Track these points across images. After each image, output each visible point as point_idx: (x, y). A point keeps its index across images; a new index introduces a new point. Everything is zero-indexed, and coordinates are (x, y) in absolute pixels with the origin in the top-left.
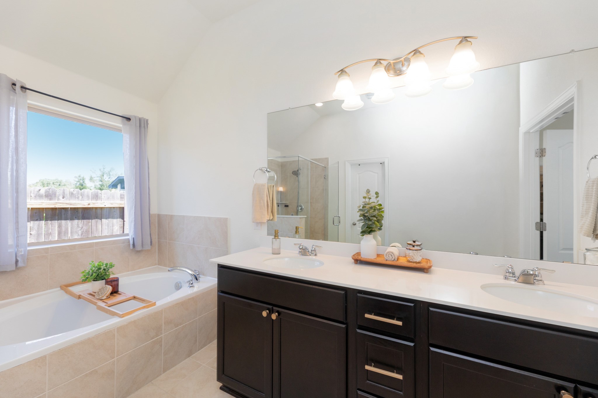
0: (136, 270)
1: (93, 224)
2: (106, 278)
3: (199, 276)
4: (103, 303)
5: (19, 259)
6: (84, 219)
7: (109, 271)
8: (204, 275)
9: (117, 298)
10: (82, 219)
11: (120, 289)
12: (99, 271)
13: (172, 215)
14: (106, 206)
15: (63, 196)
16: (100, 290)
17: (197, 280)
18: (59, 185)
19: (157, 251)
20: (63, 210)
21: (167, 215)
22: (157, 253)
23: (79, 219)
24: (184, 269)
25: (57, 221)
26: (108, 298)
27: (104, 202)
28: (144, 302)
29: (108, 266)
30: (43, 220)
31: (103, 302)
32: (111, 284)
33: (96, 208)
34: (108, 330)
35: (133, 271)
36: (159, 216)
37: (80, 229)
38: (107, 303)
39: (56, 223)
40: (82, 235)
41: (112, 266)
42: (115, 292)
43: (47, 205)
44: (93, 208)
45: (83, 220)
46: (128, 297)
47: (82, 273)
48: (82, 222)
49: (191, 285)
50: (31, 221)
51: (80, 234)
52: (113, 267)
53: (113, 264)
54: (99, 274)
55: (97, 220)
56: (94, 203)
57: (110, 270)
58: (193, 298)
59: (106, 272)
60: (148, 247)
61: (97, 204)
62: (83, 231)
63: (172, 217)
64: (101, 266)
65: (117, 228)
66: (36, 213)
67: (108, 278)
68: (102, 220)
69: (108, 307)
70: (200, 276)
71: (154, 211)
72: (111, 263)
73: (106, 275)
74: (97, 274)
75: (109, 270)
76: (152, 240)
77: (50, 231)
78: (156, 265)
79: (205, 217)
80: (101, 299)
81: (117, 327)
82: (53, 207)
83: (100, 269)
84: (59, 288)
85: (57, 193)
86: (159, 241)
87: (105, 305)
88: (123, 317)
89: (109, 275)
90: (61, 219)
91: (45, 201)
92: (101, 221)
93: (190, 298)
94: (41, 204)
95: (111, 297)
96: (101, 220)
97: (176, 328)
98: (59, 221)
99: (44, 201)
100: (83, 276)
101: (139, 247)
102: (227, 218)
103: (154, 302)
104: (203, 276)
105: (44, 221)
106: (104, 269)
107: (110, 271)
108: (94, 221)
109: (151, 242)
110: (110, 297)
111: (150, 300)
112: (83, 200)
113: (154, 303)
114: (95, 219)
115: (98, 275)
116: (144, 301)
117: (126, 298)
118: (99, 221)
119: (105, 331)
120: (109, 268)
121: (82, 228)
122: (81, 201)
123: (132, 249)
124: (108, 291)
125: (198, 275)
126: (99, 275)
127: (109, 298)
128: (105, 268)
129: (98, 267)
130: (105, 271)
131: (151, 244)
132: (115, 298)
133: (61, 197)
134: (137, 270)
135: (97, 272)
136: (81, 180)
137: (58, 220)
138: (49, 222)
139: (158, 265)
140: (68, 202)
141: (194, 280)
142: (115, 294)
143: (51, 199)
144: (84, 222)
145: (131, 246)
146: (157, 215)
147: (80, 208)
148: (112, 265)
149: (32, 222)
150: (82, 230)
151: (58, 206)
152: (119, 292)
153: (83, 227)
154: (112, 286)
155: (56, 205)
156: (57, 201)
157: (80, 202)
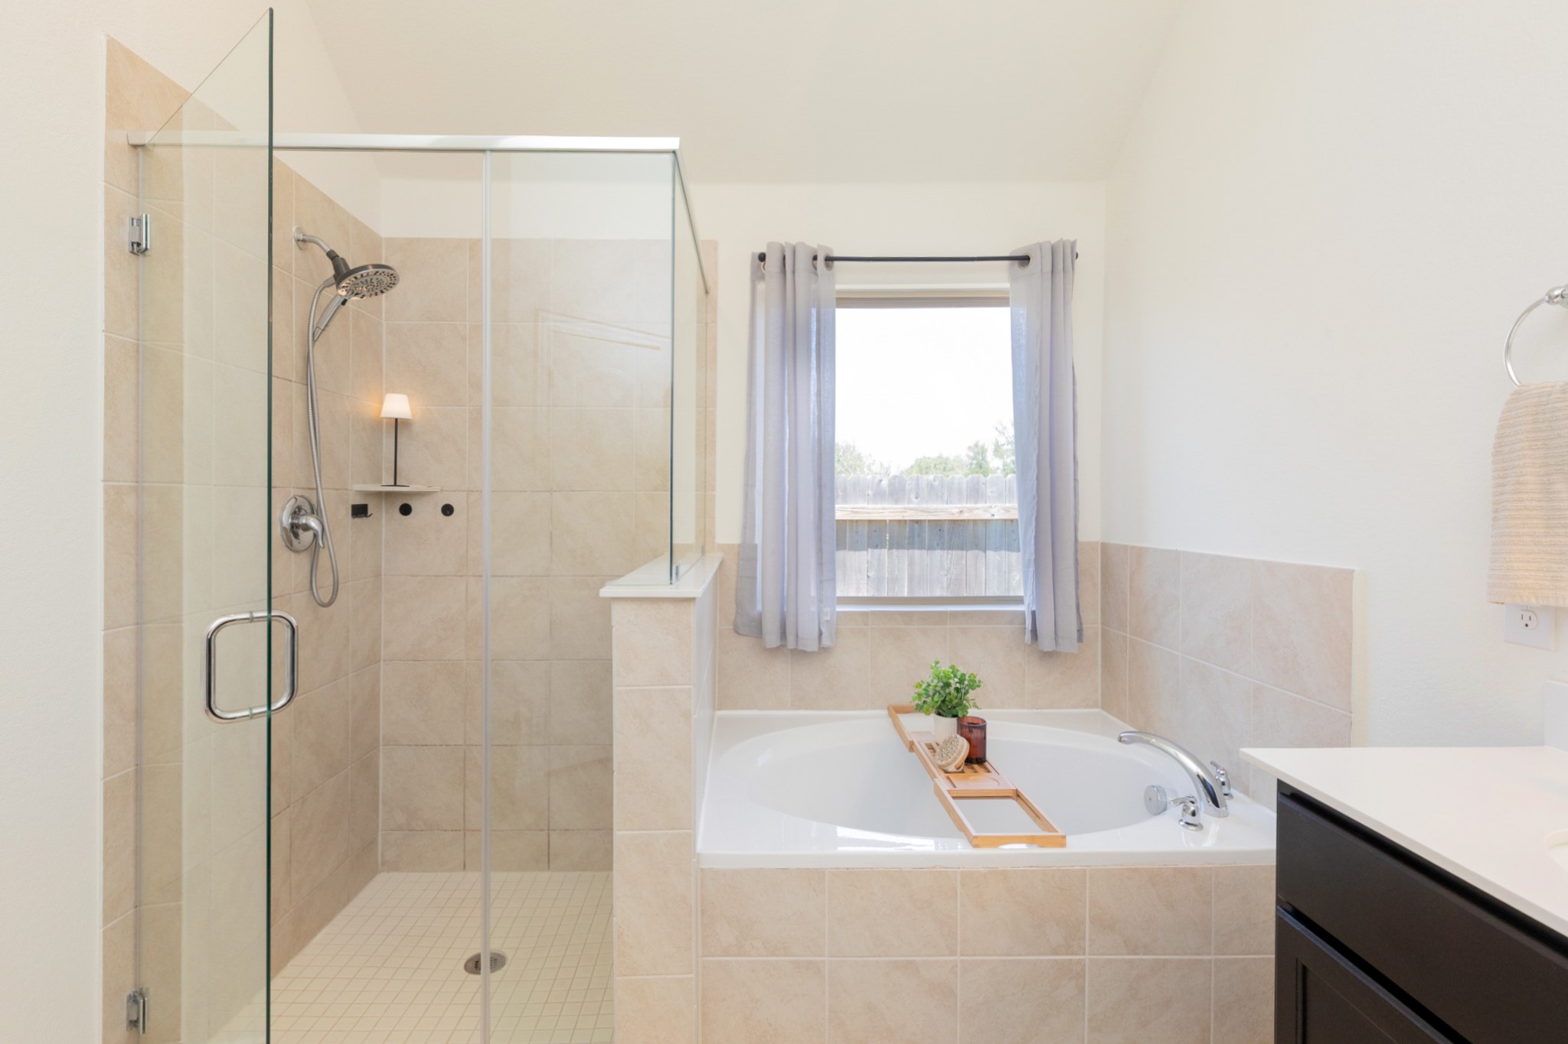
0: (1041, 709)
1: (968, 562)
2: (960, 715)
3: (1226, 792)
4: (947, 781)
5: (824, 629)
6: (952, 549)
7: (968, 695)
8: (1246, 791)
9: (977, 781)
10: (949, 549)
11: (990, 755)
12: (947, 691)
13: (1141, 549)
14: (996, 517)
15: (917, 493)
16: (946, 742)
17: (1216, 802)
18: (944, 469)
19: (1099, 663)
20: (916, 526)
21: (1125, 547)
22: (1099, 667)
23: (943, 549)
24: (1172, 750)
25: (906, 551)
26: (959, 771)
27: (991, 507)
28: (1037, 819)
29: (966, 682)
30: (885, 548)
31: (948, 778)
32: (969, 735)
33: (975, 521)
34: (941, 867)
35: (1035, 711)
36: (1105, 547)
37: (945, 572)
38: (955, 787)
39: (904, 554)
40: (948, 587)
41: (974, 684)
42: (976, 759)
43: (892, 514)
44: (969, 520)
45: (950, 551)
46: (1001, 787)
47: (917, 687)
48: (949, 556)
49: (1190, 819)
50: (868, 547)
51: (945, 584)
52: (977, 688)
53: (977, 679)
54: (945, 697)
55: (976, 551)
56: (971, 510)
57: (971, 694)
58: (1192, 874)
59: (961, 699)
60: (1069, 645)
61: (976, 512)
62: (951, 579)
63: (1140, 553)
64: (950, 678)
65: (1017, 578)
66: (875, 531)
67: (964, 716)
68: (988, 552)
69: (954, 798)
70: (1233, 791)
71: (1091, 531)
72: (972, 676)
73: (960, 704)
74: (942, 699)
75: (967, 692)
76: (1085, 626)
77: (896, 573)
78: (1097, 707)
79: (1252, 561)
80: (945, 768)
81: (962, 869)
82: (901, 518)
83: (947, 685)
84: (885, 712)
85: (907, 487)
86: (1104, 633)
87: (948, 789)
88: (976, 846)
89: (965, 708)
90: (913, 548)
91: (890, 506)
92: (984, 554)
93: (1181, 866)
94: (882, 511)
95: (968, 771)
96: (985, 552)
97: (1129, 954)
98: (910, 551)
99: (886, 506)
100: (916, 695)
101: (1047, 643)
102: (1352, 572)
103: (1061, 833)
104: (1242, 796)
105: (886, 550)
106: (957, 690)
107: (970, 698)
108: (971, 554)
109: (1080, 631)
110: (965, 770)
111: (1053, 824)
112: (951, 503)
113: (1058, 836)
114: (972, 549)
115: (943, 701)
116: (1039, 818)
117: (999, 788)
118: (981, 554)
119: (934, 867)
120: (967, 688)
121: (948, 570)
122: (947, 504)
123: (1029, 643)
124: (960, 752)
125: (1223, 784)
126: (947, 703)
127: (963, 772)
128: (958, 685)
129: (945, 680)
130: (959, 695)
131: (1080, 639)
132: (974, 777)
133: (913, 496)
134: (1045, 709)
135: (942, 692)
136: (978, 454)
137: (908, 549)
138: (895, 551)
139: (1103, 708)
140: (924, 506)
141: (1203, 804)
142: (976, 766)
143: (897, 502)
144: (952, 554)
145: (1028, 637)
146: (1099, 546)
147: (945, 520)
148: (975, 681)
149: (869, 550)
150: (949, 576)
151: (909, 516)
152: (986, 764)
153: (950, 569)
154: (969, 740)
155: (905, 514)
156: (907, 506)
157: (946, 506)
